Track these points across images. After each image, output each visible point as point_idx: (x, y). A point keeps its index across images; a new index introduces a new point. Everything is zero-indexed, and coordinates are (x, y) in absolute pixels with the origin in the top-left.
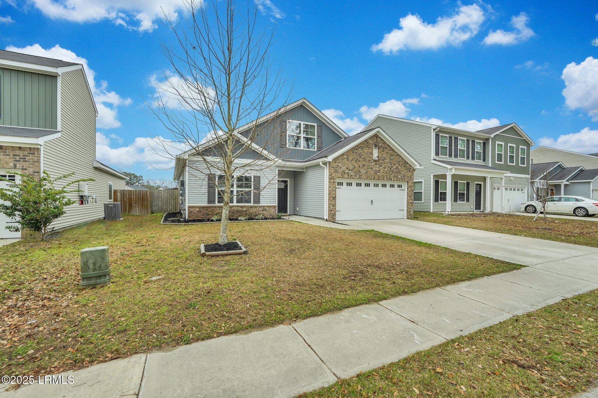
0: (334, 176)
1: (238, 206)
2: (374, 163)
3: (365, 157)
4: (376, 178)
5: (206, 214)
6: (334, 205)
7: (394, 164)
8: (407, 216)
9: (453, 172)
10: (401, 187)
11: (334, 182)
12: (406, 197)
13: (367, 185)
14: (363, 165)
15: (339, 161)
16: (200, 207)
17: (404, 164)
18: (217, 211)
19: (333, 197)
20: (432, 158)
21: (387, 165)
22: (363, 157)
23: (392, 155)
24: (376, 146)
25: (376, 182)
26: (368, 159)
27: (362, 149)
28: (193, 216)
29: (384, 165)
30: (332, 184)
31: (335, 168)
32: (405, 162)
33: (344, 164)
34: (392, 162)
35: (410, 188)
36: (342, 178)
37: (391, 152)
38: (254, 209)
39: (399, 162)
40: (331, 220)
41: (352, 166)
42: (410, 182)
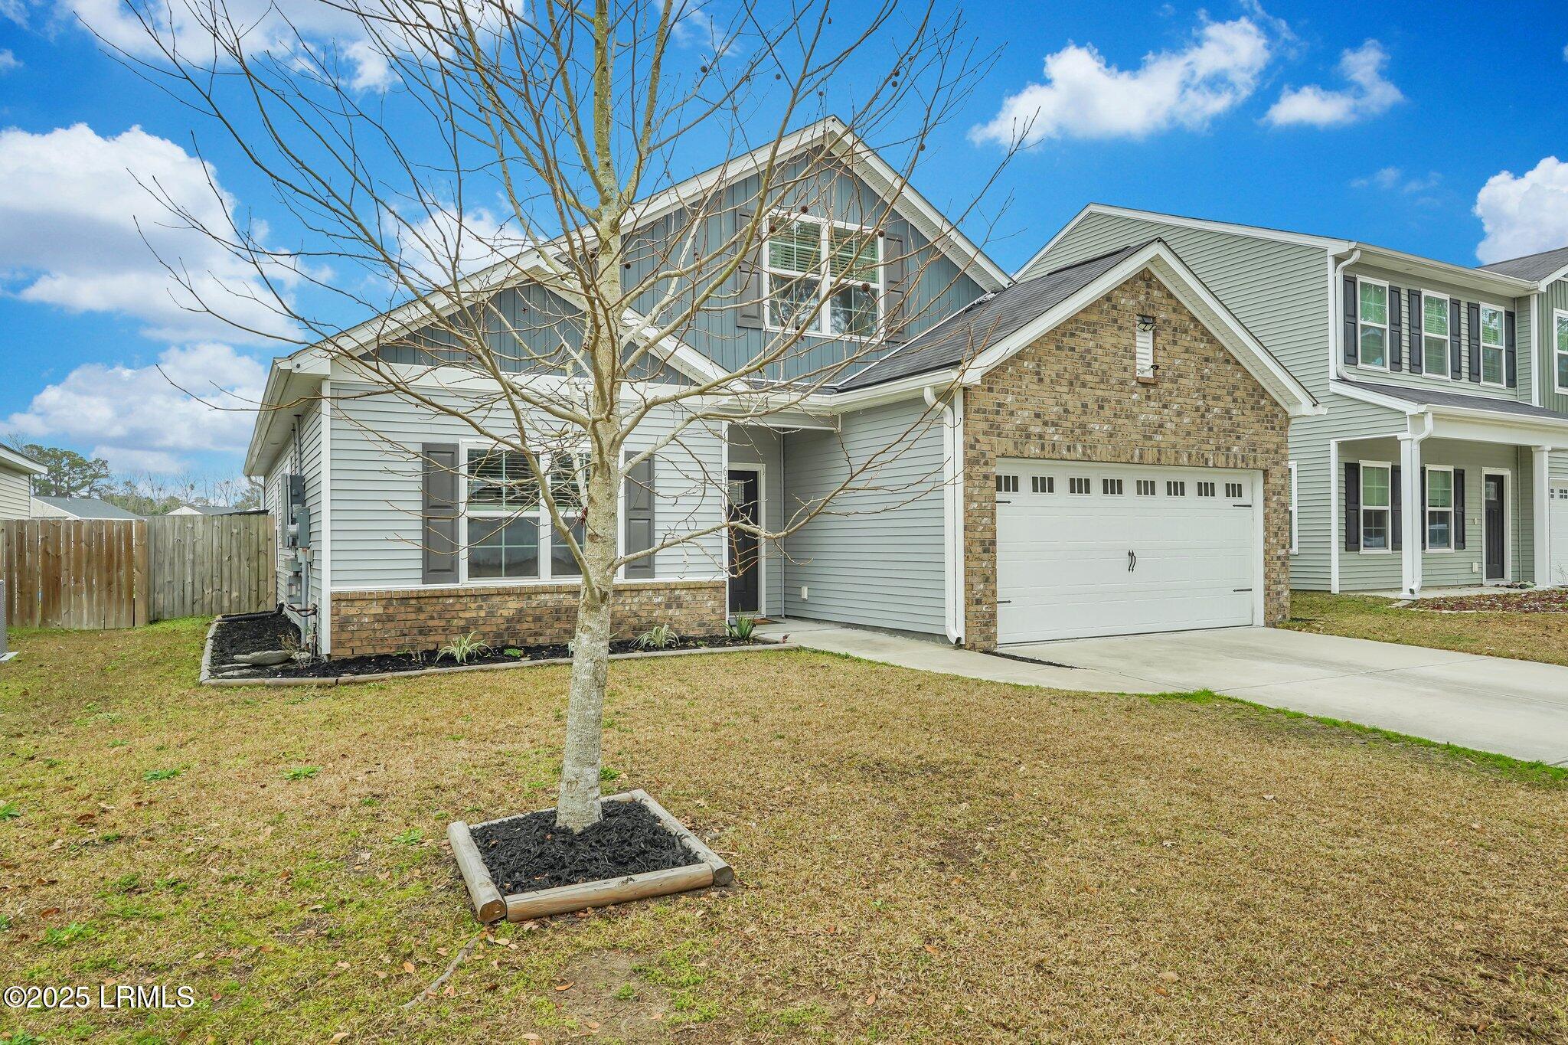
0: (985, 448)
1: (558, 590)
2: (1140, 395)
3: (1105, 367)
4: (1150, 456)
5: (415, 631)
6: (989, 579)
7: (1214, 398)
8: (1268, 614)
9: (1429, 428)
10: (1240, 495)
11: (984, 477)
12: (1260, 533)
13: (1113, 487)
14: (1097, 400)
15: (1006, 383)
16: (387, 599)
17: (1253, 396)
18: (468, 615)
19: (982, 542)
20: (1334, 376)
21: (1188, 401)
22: (1096, 365)
23: (1207, 360)
24: (1145, 320)
25: (1147, 475)
26: (1119, 375)
27: (1095, 332)
28: (358, 643)
29: (1180, 400)
30: (977, 483)
31: (991, 417)
32: (1254, 390)
33: (1023, 398)
34: (1207, 390)
35: (1275, 498)
36: (1017, 457)
37: (1202, 346)
38: (629, 601)
39: (1234, 388)
40: (977, 645)
41: (1057, 405)
42: (1275, 470)
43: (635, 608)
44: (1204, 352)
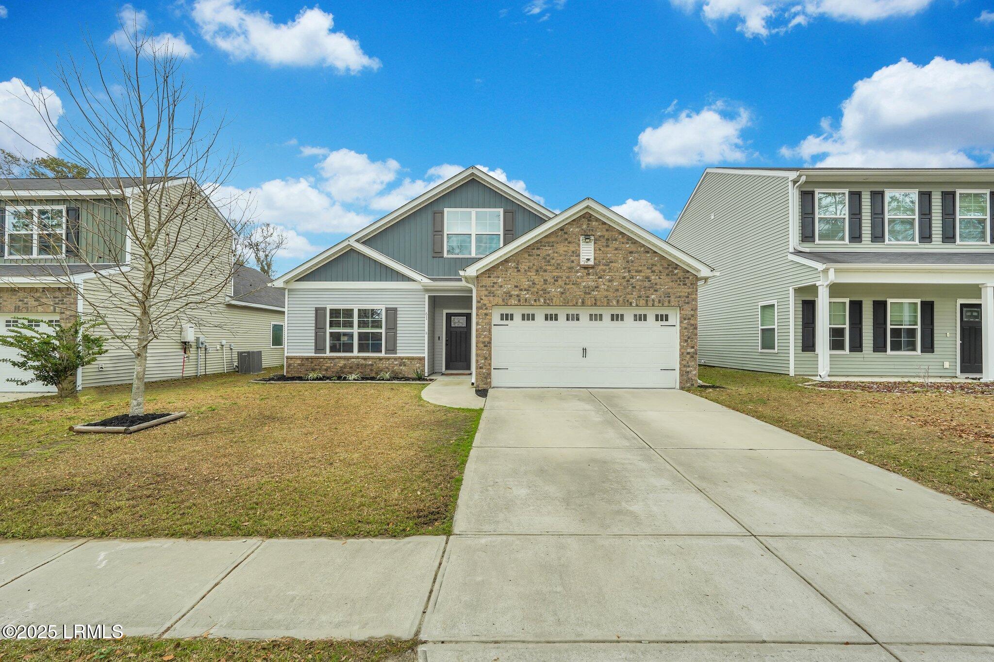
1: (358, 358)
2: (582, 273)
3: (559, 262)
7: (637, 272)
8: (681, 383)
9: (832, 277)
10: (667, 320)
11: (486, 314)
14: (554, 277)
15: (498, 273)
16: (302, 358)
17: (668, 268)
18: (327, 365)
19: (484, 342)
20: (792, 250)
21: (617, 274)
22: (553, 261)
23: (631, 253)
24: (587, 237)
25: (596, 311)
26: (569, 265)
27: (553, 246)
28: (293, 372)
29: (610, 274)
31: (489, 289)
32: (669, 265)
33: (508, 279)
34: (632, 268)
36: (504, 305)
37: (628, 246)
38: (384, 363)
39: (653, 265)
40: (480, 386)
41: (528, 281)
42: (686, 307)
43: (387, 365)
44: (629, 249)
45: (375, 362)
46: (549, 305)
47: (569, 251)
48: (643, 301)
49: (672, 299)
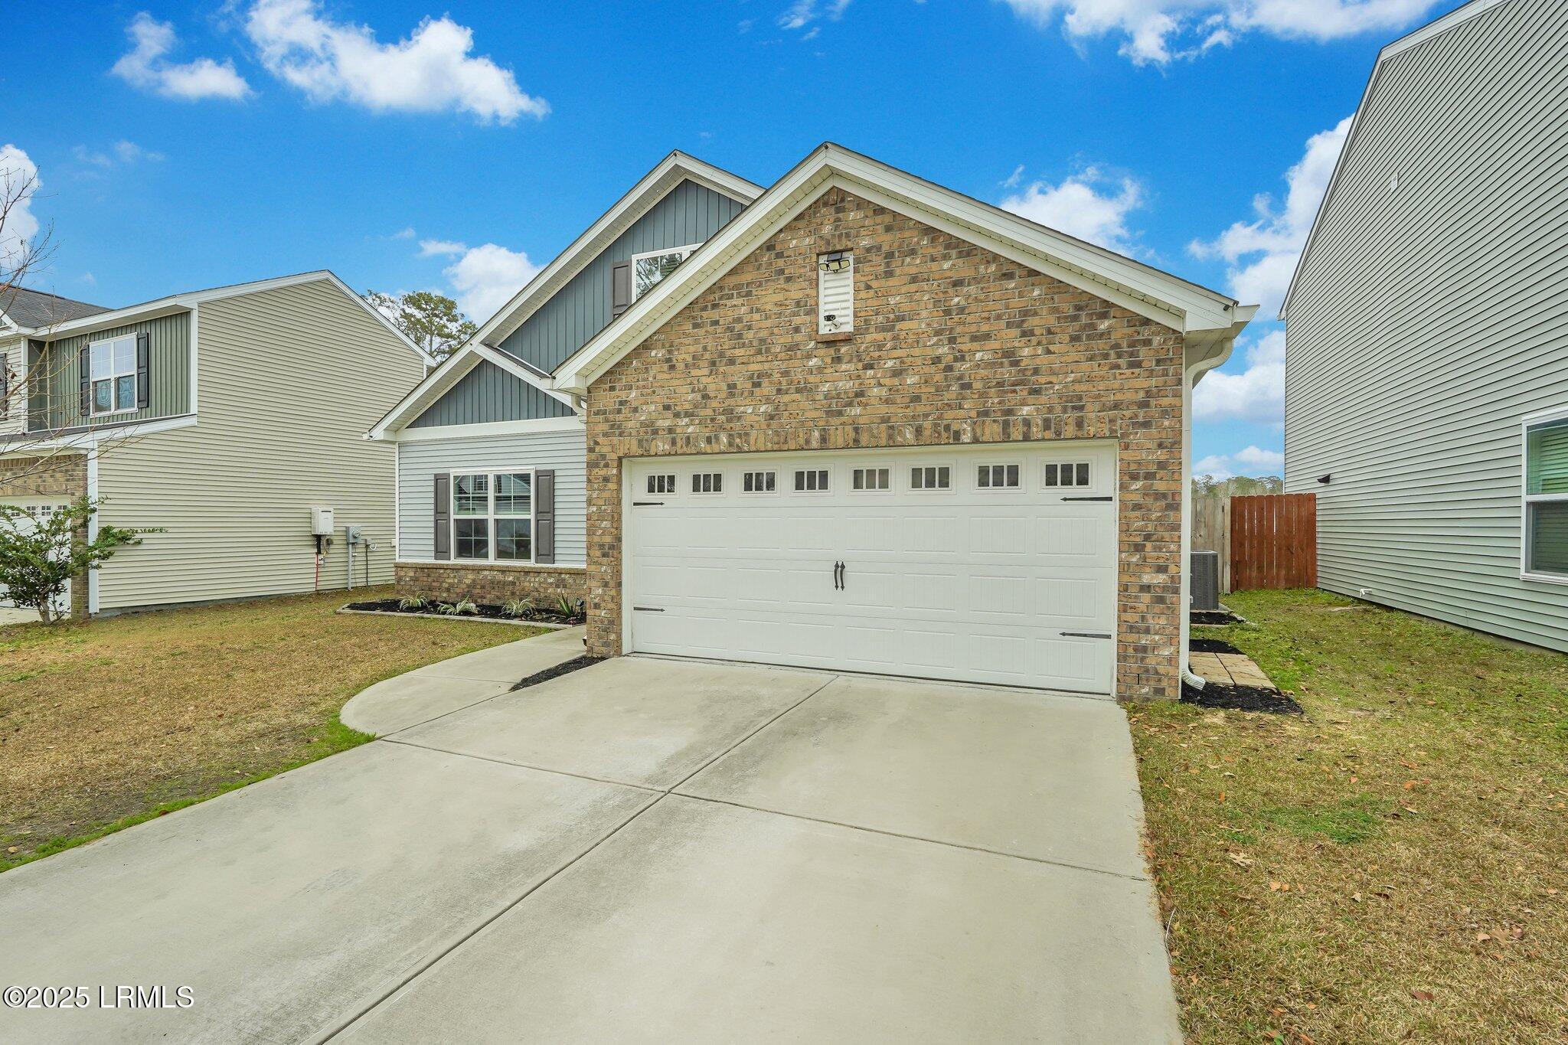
0: (605, 450)
2: (822, 358)
3: (763, 334)
4: (838, 438)
7: (974, 338)
8: (1123, 684)
10: (1083, 481)
13: (812, 480)
14: (751, 377)
15: (630, 378)
16: (417, 568)
17: (1075, 318)
18: (450, 581)
19: (601, 546)
21: (916, 352)
22: (751, 335)
23: (958, 283)
24: (835, 257)
25: (868, 461)
26: (787, 339)
29: (898, 353)
30: (596, 486)
31: (611, 417)
32: (1078, 308)
33: (650, 391)
34: (959, 329)
35: (1138, 484)
36: (650, 456)
37: (946, 265)
38: (533, 579)
39: (1026, 313)
40: (596, 649)
41: (693, 391)
42: (1139, 436)
43: (536, 585)
44: (949, 274)
45: (518, 578)
46: (740, 451)
47: (787, 302)
48: (995, 426)
49: (1091, 413)
